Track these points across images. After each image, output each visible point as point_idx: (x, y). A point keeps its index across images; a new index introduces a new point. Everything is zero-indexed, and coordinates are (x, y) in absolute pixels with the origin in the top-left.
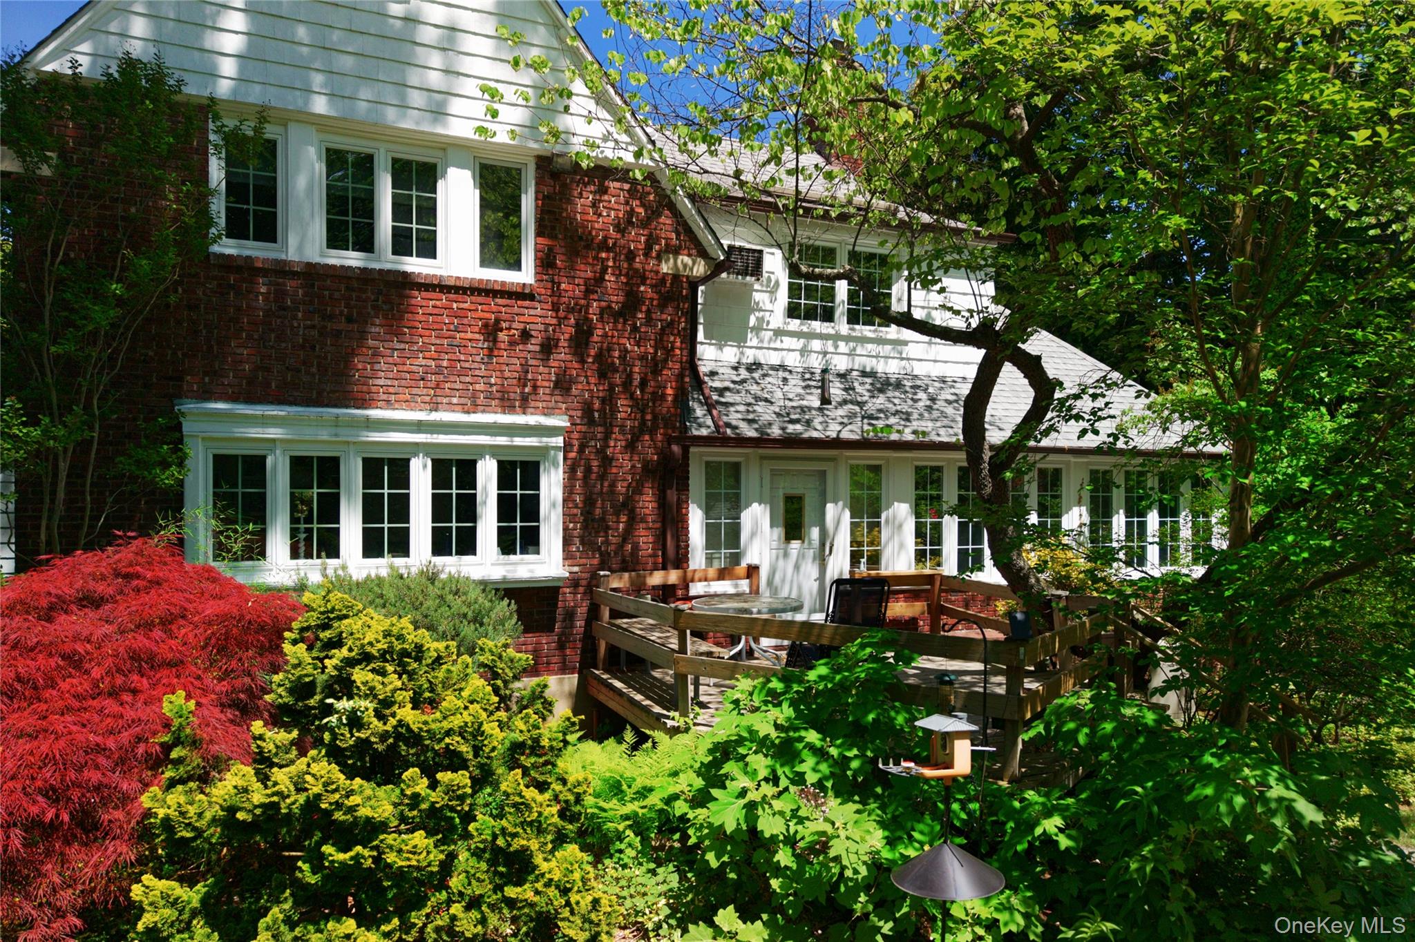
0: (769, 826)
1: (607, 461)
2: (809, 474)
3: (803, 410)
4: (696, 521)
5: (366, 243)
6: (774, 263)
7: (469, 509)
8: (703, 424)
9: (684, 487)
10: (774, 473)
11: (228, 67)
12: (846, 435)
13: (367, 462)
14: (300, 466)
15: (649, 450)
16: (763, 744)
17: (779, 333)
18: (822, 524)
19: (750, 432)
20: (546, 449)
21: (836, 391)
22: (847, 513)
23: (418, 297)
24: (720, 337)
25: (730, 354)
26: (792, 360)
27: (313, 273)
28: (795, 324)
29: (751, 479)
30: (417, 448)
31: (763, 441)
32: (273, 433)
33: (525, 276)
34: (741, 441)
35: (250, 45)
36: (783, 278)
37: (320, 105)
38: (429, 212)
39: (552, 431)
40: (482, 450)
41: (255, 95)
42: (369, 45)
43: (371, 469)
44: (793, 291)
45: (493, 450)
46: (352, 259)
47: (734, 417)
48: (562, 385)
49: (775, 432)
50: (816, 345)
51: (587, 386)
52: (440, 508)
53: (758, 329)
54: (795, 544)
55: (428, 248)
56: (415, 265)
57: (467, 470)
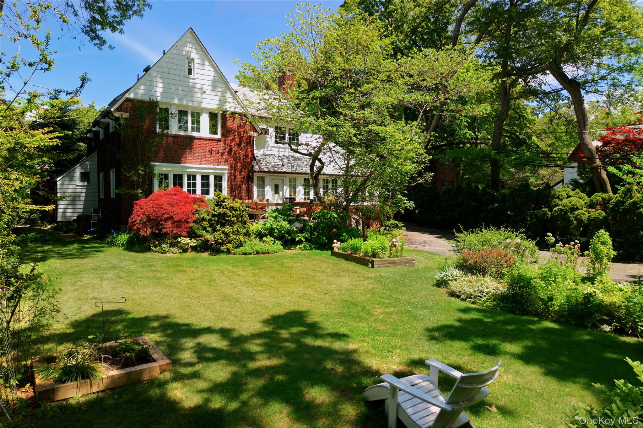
0: (274, 226)
1: (235, 177)
2: (280, 179)
3: (278, 165)
4: (255, 189)
5: (186, 130)
6: (272, 131)
7: (208, 185)
8: (256, 168)
9: (252, 182)
10: (272, 179)
11: (158, 94)
12: (288, 171)
13: (188, 175)
14: (175, 176)
15: (244, 174)
16: (273, 217)
17: (272, 147)
18: (283, 191)
19: (267, 170)
20: (224, 174)
21: (285, 161)
22: (288, 188)
23: (196, 141)
24: (260, 148)
25: (261, 152)
26: (276, 153)
27: (175, 136)
28: (276, 145)
29: (267, 180)
30: (198, 173)
31: (269, 172)
32: (169, 169)
33: (219, 136)
34: (265, 172)
35: (163, 90)
36: (274, 134)
37: (176, 101)
38: (198, 122)
39: (225, 169)
40: (211, 173)
41: (165, 100)
42: (186, 89)
43: (189, 177)
44: (276, 137)
45: (213, 173)
46: (182, 133)
47: (263, 167)
48: (226, 160)
49: (272, 170)
50: (281, 150)
51: (231, 160)
52: (203, 185)
53: (268, 146)
54: (277, 195)
55: (198, 130)
56: (195, 134)
57: (208, 177)
